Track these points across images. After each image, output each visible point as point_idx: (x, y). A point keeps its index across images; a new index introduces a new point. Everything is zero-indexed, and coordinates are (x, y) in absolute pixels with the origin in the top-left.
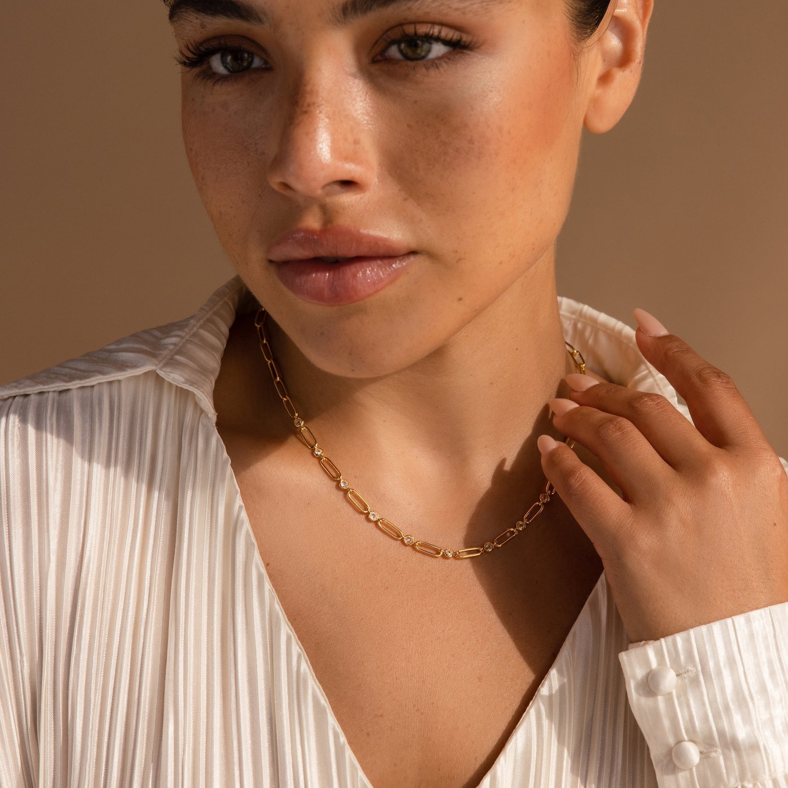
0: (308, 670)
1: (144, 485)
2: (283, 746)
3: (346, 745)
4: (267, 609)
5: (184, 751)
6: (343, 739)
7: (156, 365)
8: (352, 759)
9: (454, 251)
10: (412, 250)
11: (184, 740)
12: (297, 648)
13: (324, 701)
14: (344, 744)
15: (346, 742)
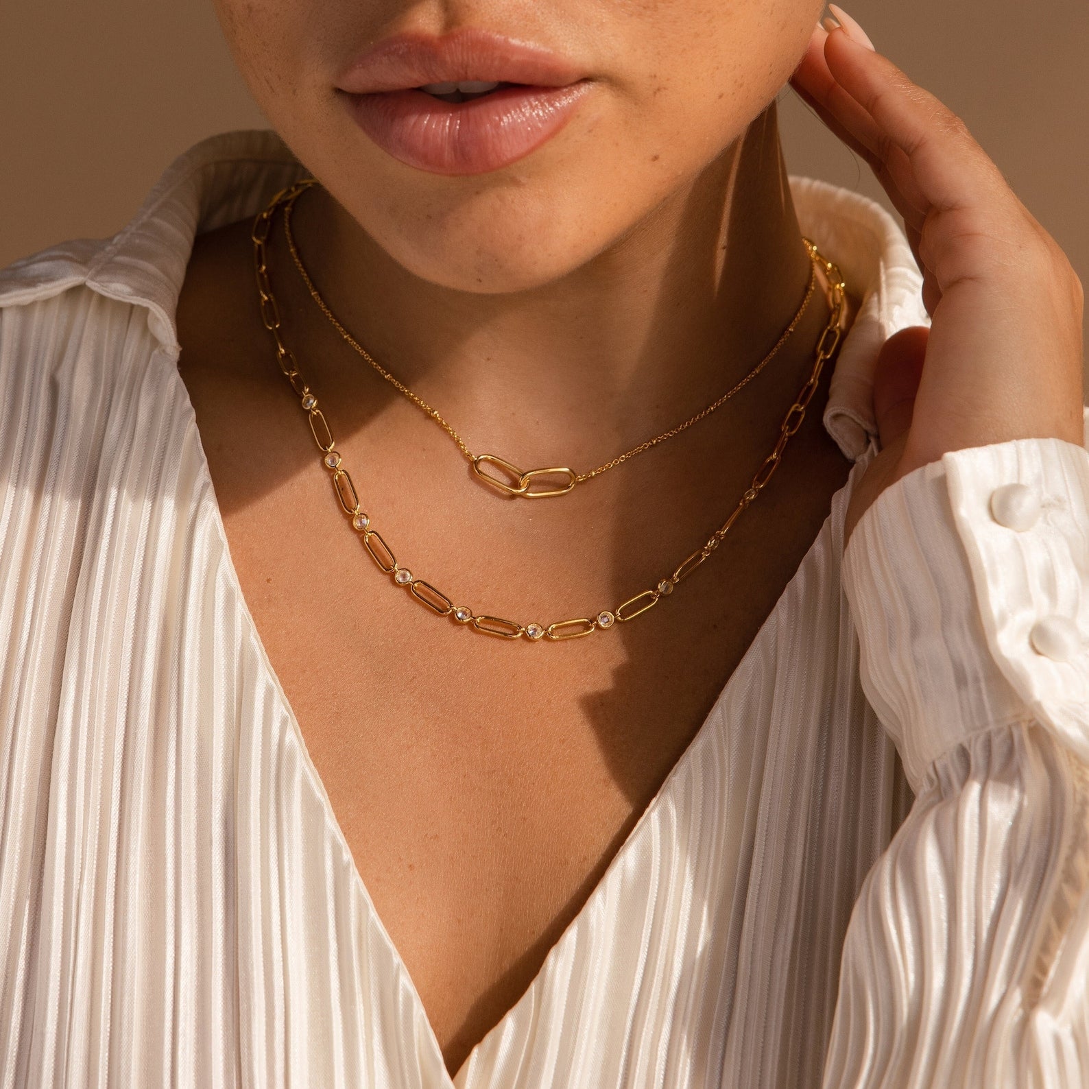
0: (296, 743)
1: (27, 491)
2: (248, 864)
3: (351, 866)
4: (237, 647)
5: (81, 879)
6: (347, 856)
7: (84, 274)
8: (361, 890)
9: (651, 76)
10: (586, 76)
11: (82, 859)
12: (281, 708)
13: (321, 794)
14: (349, 864)
15: (352, 861)
